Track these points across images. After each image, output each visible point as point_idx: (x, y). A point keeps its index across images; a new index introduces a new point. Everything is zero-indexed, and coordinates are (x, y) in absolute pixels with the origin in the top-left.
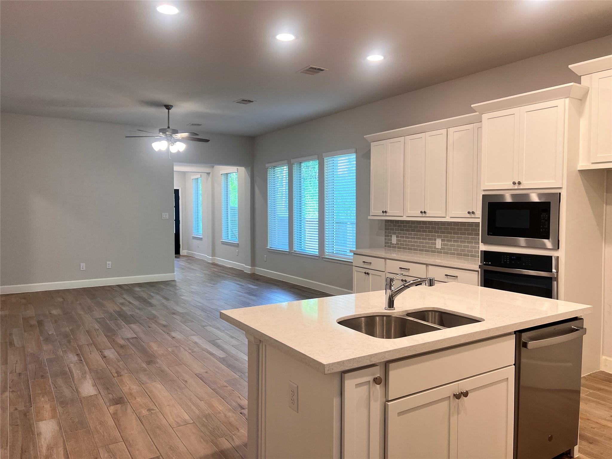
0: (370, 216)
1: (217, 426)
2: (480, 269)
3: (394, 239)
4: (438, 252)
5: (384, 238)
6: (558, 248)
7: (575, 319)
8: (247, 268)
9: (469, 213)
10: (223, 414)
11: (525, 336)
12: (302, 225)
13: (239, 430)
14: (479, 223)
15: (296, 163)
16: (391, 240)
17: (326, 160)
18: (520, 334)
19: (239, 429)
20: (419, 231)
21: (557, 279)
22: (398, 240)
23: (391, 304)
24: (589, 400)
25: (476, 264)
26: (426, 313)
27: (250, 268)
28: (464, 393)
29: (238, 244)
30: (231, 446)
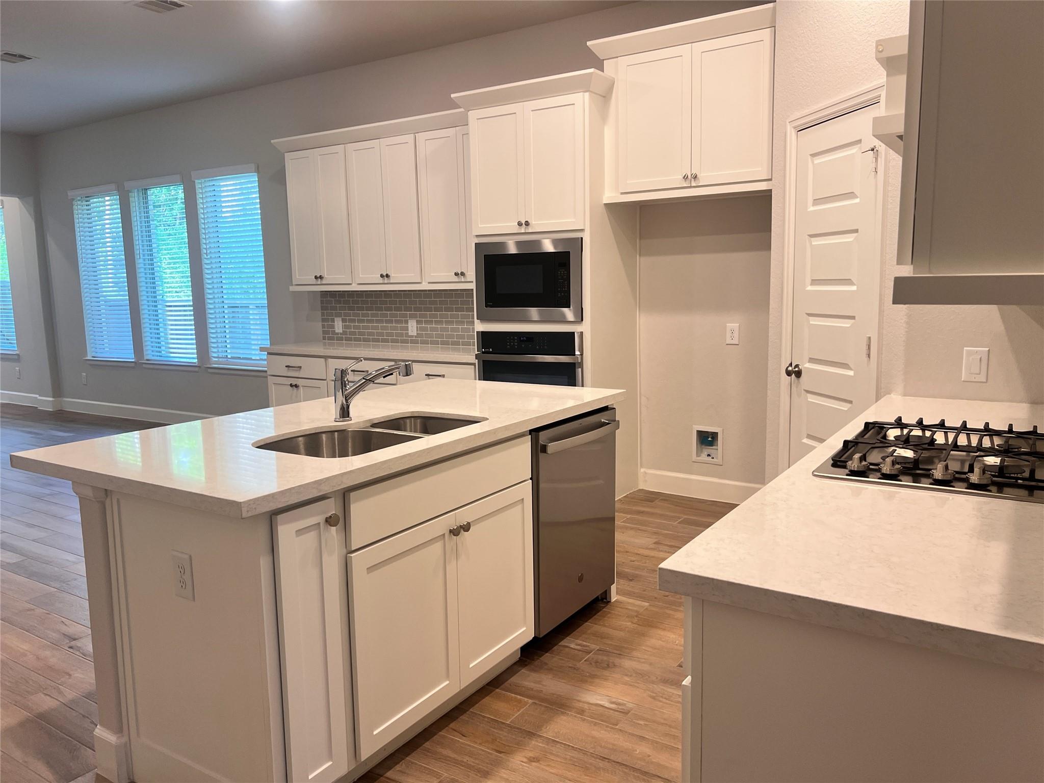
0: (292, 285)
1: (22, 678)
2: (477, 360)
3: (339, 326)
4: (413, 342)
5: (320, 324)
6: (582, 320)
7: (605, 409)
8: (45, 401)
9: (456, 274)
10: (32, 656)
11: (543, 436)
12: (160, 314)
13: (70, 675)
14: (473, 289)
15: (136, 190)
16: (333, 327)
17: (198, 184)
18: (537, 433)
19: (71, 673)
20: (380, 309)
21: (581, 365)
22: (345, 327)
23: (345, 412)
24: (627, 528)
25: (471, 355)
26: (402, 422)
27: (53, 401)
28: (464, 527)
29: (18, 355)
30: (59, 703)
